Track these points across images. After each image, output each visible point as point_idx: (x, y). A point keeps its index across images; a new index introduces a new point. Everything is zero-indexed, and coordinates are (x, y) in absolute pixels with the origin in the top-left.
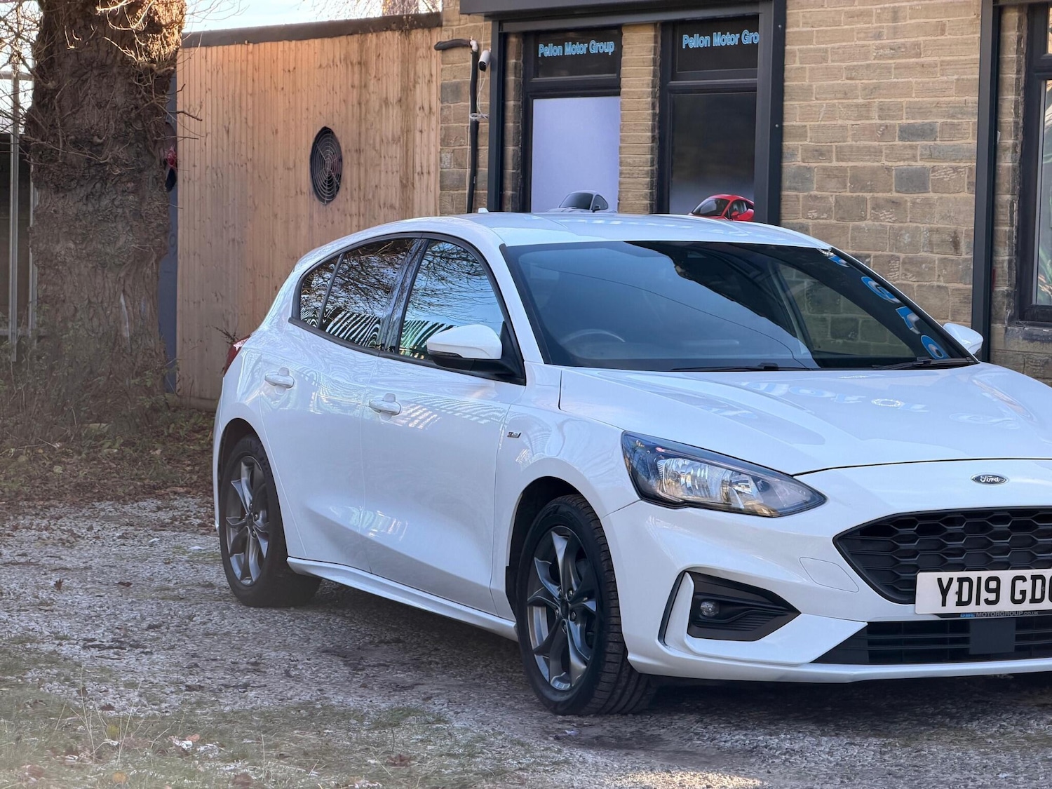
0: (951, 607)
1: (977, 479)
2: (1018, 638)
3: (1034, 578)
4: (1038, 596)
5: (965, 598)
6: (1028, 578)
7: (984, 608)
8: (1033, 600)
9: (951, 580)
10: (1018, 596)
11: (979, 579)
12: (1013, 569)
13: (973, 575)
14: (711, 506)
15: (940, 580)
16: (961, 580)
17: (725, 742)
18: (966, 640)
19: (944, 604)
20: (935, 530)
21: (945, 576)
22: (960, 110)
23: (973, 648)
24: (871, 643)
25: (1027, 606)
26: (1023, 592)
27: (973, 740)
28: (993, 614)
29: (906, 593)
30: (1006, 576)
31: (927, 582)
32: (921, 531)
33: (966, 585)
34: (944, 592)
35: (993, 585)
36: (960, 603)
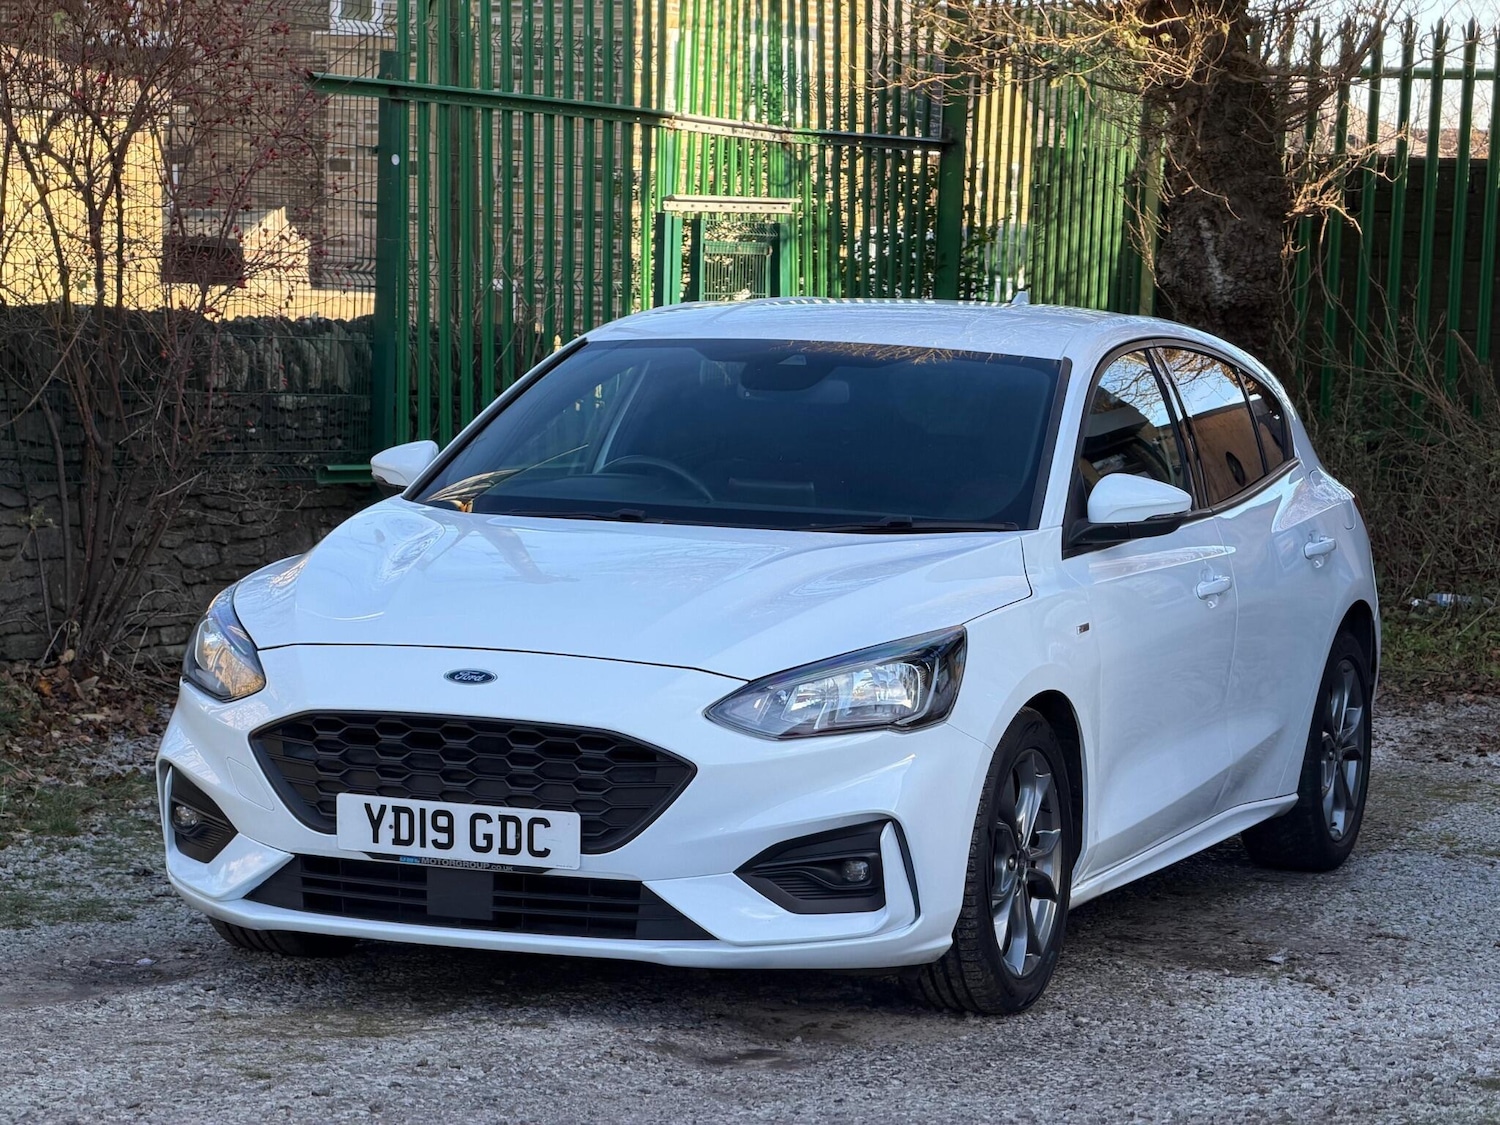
0: (386, 846)
1: (452, 676)
2: (497, 901)
3: (504, 819)
4: (511, 844)
5: (404, 835)
6: (495, 819)
7: (431, 852)
8: (504, 850)
9: (383, 808)
10: (481, 842)
11: (423, 812)
12: (470, 802)
13: (415, 805)
15: (368, 807)
16: (397, 810)
18: (422, 894)
19: (376, 840)
20: (368, 738)
21: (376, 802)
23: (431, 905)
24: (307, 882)
25: (494, 857)
26: (488, 837)
28: (446, 861)
29: (323, 818)
30: (462, 812)
31: (350, 806)
32: (348, 737)
33: (404, 817)
34: (376, 824)
35: (443, 821)
36: (397, 841)
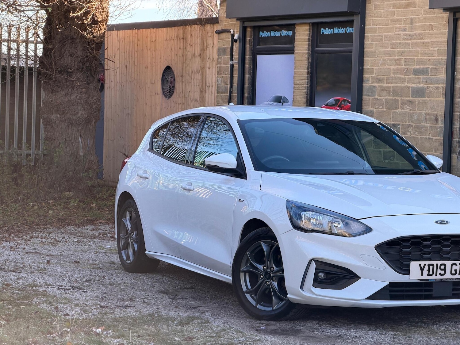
0: (425, 276)
1: (437, 222)
2: (453, 290)
5: (431, 273)
6: (458, 264)
7: (439, 277)
9: (425, 265)
10: (454, 272)
11: (437, 265)
12: (451, 260)
13: (435, 263)
14: (324, 232)
15: (420, 265)
16: (429, 265)
17: (328, 333)
18: (431, 291)
19: (422, 275)
20: (419, 243)
21: (422, 263)
22: (439, 62)
23: (434, 294)
24: (391, 291)
25: (457, 276)
26: (456, 271)
27: (434, 333)
28: (443, 279)
29: (406, 270)
30: (448, 263)
31: (414, 266)
32: (413, 244)
33: (431, 267)
34: (422, 270)
35: (443, 267)
36: (429, 275)
